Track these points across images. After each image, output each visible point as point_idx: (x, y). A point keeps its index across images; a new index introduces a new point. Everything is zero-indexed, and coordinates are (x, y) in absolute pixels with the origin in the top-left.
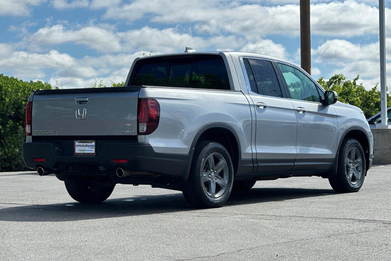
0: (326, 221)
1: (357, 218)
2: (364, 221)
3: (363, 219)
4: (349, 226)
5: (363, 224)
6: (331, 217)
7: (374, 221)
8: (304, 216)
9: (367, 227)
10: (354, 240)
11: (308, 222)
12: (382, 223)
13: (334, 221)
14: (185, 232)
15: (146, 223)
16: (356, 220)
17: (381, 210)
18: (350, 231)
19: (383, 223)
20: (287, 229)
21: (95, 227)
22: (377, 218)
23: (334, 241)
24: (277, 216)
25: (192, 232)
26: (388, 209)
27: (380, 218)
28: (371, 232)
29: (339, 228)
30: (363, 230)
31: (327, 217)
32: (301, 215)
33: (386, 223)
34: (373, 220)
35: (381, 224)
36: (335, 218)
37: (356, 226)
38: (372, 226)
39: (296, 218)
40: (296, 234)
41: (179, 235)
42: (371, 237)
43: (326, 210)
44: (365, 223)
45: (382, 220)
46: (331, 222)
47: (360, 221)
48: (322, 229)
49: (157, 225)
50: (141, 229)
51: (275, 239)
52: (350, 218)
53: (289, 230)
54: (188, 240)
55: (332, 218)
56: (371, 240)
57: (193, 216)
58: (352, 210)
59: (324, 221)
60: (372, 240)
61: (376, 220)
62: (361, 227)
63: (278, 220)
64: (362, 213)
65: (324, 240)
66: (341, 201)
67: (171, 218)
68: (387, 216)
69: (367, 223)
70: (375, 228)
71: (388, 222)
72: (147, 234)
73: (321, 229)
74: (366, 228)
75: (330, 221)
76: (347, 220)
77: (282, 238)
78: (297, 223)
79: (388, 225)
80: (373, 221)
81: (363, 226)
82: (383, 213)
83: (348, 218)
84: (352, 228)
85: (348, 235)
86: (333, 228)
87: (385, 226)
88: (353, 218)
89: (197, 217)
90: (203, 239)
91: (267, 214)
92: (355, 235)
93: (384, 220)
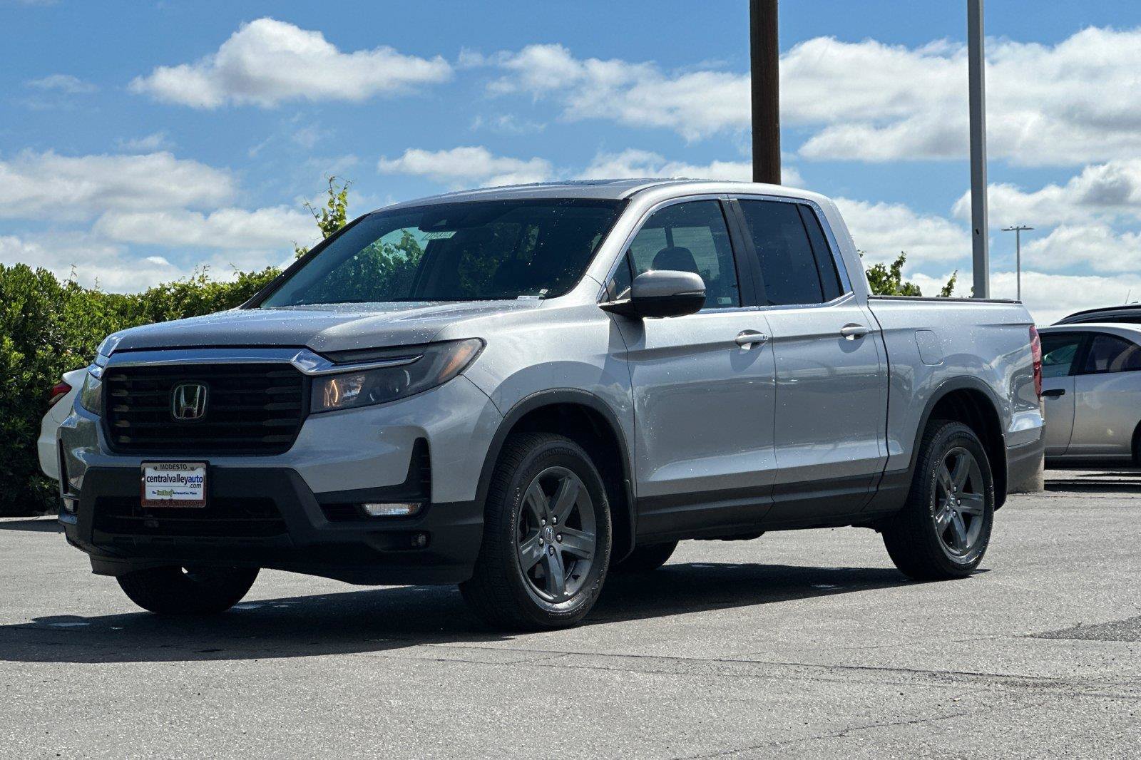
0: (831, 677)
1: (922, 665)
2: (947, 675)
3: (943, 669)
4: (902, 694)
5: (945, 687)
6: (845, 664)
7: (977, 676)
8: (763, 660)
9: (957, 697)
10: (921, 748)
11: (774, 680)
12: (1002, 684)
13: (855, 676)
14: (387, 718)
15: (272, 687)
16: (920, 674)
17: (992, 639)
18: (907, 714)
19: (1006, 682)
20: (711, 705)
21: (108, 703)
22: (984, 666)
23: (856, 750)
24: (679, 660)
25: (409, 720)
26: (1014, 636)
27: (993, 664)
28: (971, 717)
29: (872, 701)
30: (947, 708)
31: (833, 663)
32: (754, 658)
33: (1013, 684)
34: (973, 672)
35: (999, 685)
36: (859, 668)
37: (925, 694)
38: (970, 694)
39: (739, 668)
40: (737, 724)
41: (365, 728)
42: (975, 734)
43: (829, 638)
44: (949, 685)
45: (1000, 672)
46: (845, 678)
47: (935, 675)
48: (820, 705)
49: (306, 693)
50: (252, 708)
51: (671, 745)
52: (901, 667)
53: (716, 710)
54: (391, 747)
55: (849, 665)
56: (975, 748)
57: (423, 660)
58: (907, 638)
59: (823, 676)
60: (978, 749)
61: (981, 674)
62: (938, 698)
63: (683, 676)
64: (937, 648)
65: (826, 748)
66: (871, 608)
67: (354, 667)
68: (1013, 659)
69: (955, 682)
70: (985, 703)
71: (1021, 681)
72: (264, 725)
73: (817, 705)
74: (955, 701)
75: (841, 675)
76: (894, 674)
77: (691, 741)
78: (741, 685)
79: (1022, 689)
80: (974, 677)
81: (944, 693)
82: (1000, 649)
83: (895, 666)
84: (913, 703)
85: (901, 729)
86: (853, 703)
87: (1012, 695)
88: (912, 664)
89: (435, 664)
90: (440, 746)
91: (650, 654)
92: (923, 727)
93: (1006, 673)
